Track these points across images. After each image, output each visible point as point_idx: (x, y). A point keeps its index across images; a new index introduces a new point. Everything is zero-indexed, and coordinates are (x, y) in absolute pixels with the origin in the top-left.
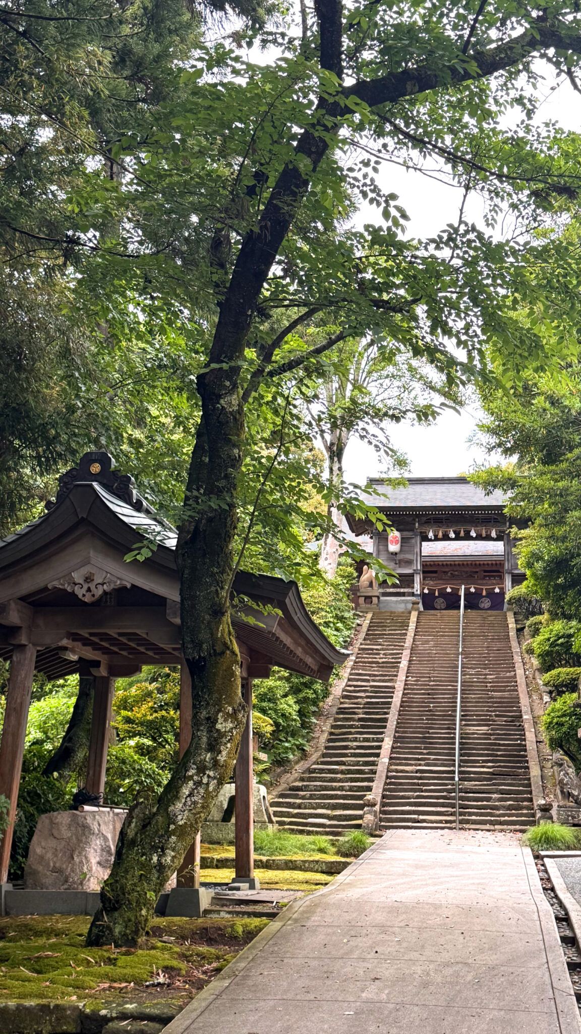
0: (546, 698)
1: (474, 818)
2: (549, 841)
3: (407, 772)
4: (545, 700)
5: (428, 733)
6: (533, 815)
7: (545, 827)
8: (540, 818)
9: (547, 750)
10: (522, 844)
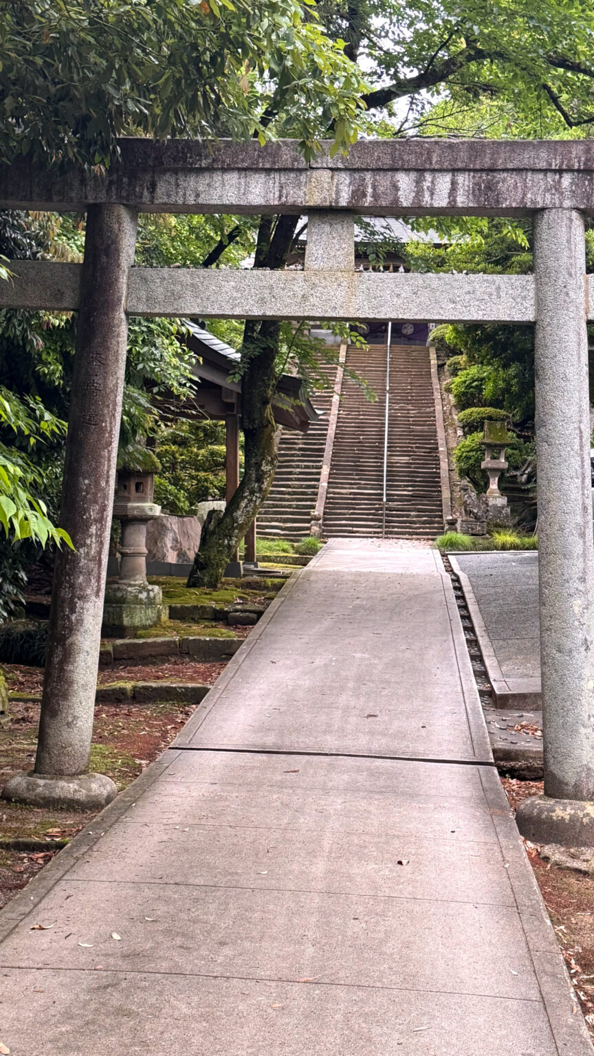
0: (460, 433)
1: (396, 529)
2: (453, 545)
3: (342, 494)
4: (459, 434)
5: (359, 462)
6: (443, 528)
7: (450, 535)
8: (448, 530)
9: (456, 477)
10: (432, 547)
